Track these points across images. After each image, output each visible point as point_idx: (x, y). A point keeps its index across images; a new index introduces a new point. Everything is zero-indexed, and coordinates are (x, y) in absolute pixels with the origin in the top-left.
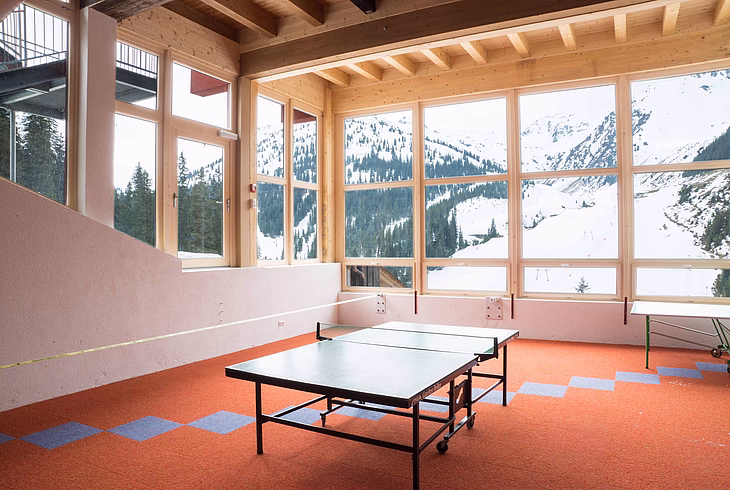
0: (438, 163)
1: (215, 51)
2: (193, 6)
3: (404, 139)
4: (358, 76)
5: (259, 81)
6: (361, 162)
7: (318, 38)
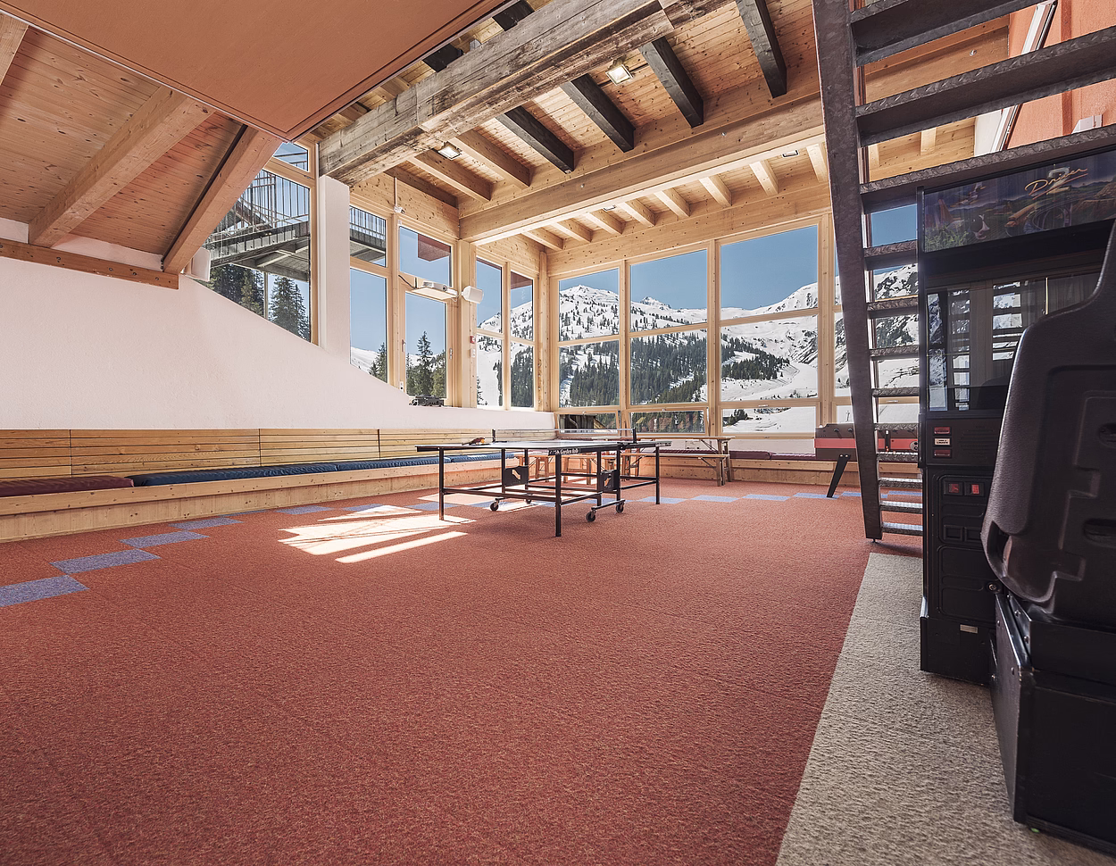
0: (681, 343)
1: (436, 216)
2: (414, 175)
3: (645, 320)
4: (571, 239)
5: (477, 244)
6: (601, 345)
7: (525, 199)
